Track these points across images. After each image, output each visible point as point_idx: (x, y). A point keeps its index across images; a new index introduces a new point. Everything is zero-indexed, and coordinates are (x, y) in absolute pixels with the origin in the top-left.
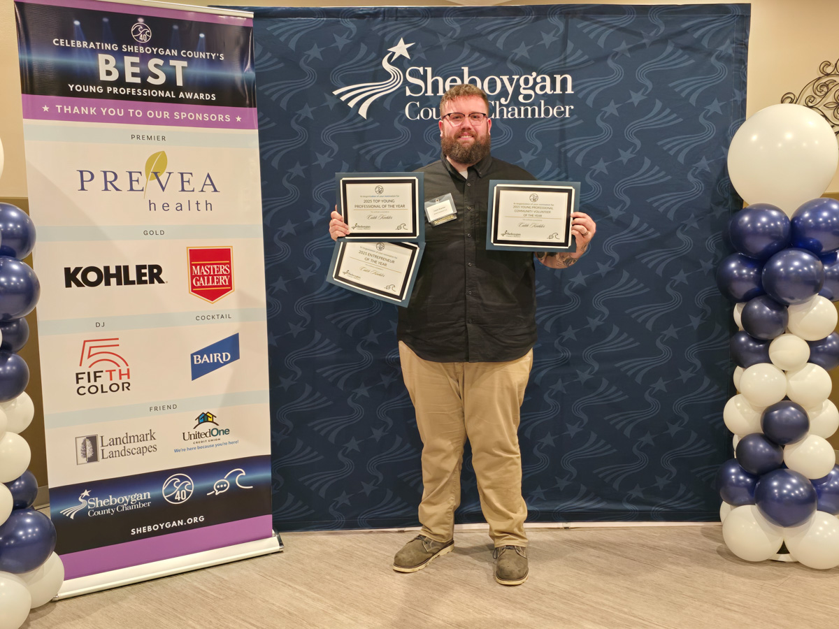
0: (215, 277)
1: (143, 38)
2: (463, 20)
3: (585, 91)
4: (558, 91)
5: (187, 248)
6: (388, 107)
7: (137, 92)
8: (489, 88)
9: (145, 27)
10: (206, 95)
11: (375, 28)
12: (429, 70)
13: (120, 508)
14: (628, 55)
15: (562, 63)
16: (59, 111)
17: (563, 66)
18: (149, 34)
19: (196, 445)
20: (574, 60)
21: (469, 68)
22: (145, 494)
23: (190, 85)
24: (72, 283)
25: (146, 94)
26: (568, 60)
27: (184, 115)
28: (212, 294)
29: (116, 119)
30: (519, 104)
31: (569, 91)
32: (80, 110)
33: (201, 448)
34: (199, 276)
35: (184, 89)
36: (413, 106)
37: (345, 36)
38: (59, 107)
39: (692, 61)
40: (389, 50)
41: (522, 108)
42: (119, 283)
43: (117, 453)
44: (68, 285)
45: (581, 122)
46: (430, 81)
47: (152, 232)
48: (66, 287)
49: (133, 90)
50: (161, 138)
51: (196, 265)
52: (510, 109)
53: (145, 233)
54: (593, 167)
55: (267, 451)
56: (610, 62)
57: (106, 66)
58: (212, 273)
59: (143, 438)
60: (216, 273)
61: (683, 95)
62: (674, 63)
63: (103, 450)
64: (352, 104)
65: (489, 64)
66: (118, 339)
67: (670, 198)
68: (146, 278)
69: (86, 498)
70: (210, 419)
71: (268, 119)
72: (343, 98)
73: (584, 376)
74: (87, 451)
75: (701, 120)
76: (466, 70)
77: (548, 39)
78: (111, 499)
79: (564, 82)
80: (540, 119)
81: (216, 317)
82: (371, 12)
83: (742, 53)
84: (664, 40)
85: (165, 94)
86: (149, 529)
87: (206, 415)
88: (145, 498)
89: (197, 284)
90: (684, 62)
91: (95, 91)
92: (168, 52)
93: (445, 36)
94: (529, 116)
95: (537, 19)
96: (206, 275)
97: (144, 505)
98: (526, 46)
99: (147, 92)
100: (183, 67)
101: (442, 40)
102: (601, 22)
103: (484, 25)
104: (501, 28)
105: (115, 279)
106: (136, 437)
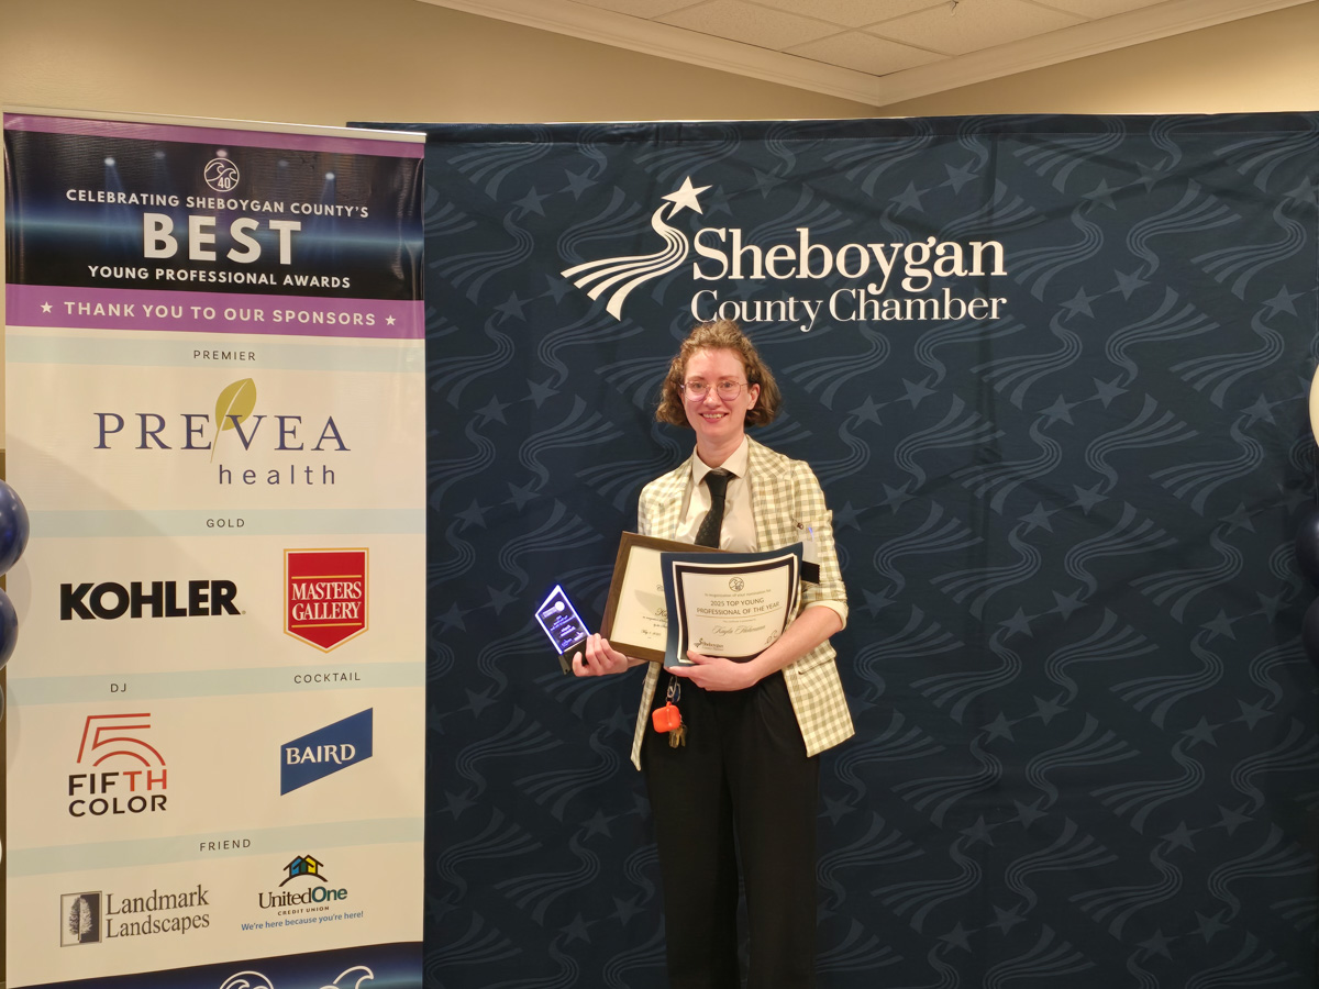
0: (334, 604)
1: (225, 185)
2: (801, 144)
3: (1029, 272)
4: (977, 271)
5: (285, 550)
6: (660, 300)
7: (208, 277)
8: (847, 266)
9: (227, 165)
10: (333, 279)
11: (639, 160)
12: (737, 233)
14: (1112, 205)
15: (986, 219)
16: (70, 312)
17: (985, 226)
18: (235, 176)
19: (283, 918)
20: (1007, 216)
21: (810, 231)
23: (306, 261)
24: (74, 612)
25: (225, 280)
26: (995, 216)
27: (290, 315)
28: (326, 636)
29: (169, 324)
30: (902, 295)
31: (999, 270)
32: (106, 310)
33: (292, 923)
34: (305, 602)
35: (292, 270)
36: (706, 298)
37: (586, 174)
38: (70, 304)
39: (1236, 217)
40: (665, 198)
41: (909, 303)
42: (157, 613)
43: (135, 926)
44: (66, 615)
45: (1021, 327)
46: (737, 252)
47: (222, 523)
48: (62, 619)
49: (201, 272)
50: (246, 356)
51: (299, 583)
52: (885, 304)
53: (210, 524)
54: (1044, 411)
55: (416, 934)
56: (1077, 219)
57: (156, 233)
58: (328, 597)
59: (185, 901)
60: (336, 597)
61: (1220, 278)
62: (1201, 219)
63: (109, 921)
64: (594, 294)
65: (848, 222)
66: (148, 715)
67: (1197, 473)
68: (207, 605)
70: (311, 870)
71: (443, 320)
72: (580, 284)
73: (1029, 813)
74: (81, 920)
75: (1256, 324)
76: (804, 233)
77: (958, 178)
79: (988, 256)
80: (941, 322)
81: (332, 677)
82: (633, 131)
84: (1180, 179)
85: (258, 279)
87: (304, 860)
89: (299, 616)
90: (1217, 218)
91: (134, 276)
92: (267, 206)
93: (767, 172)
94: (922, 317)
95: (936, 143)
96: (317, 601)
98: (918, 188)
99: (227, 276)
100: (293, 232)
101: (761, 180)
102: (1060, 146)
103: (840, 153)
104: (868, 158)
105: (150, 606)
106: (172, 899)
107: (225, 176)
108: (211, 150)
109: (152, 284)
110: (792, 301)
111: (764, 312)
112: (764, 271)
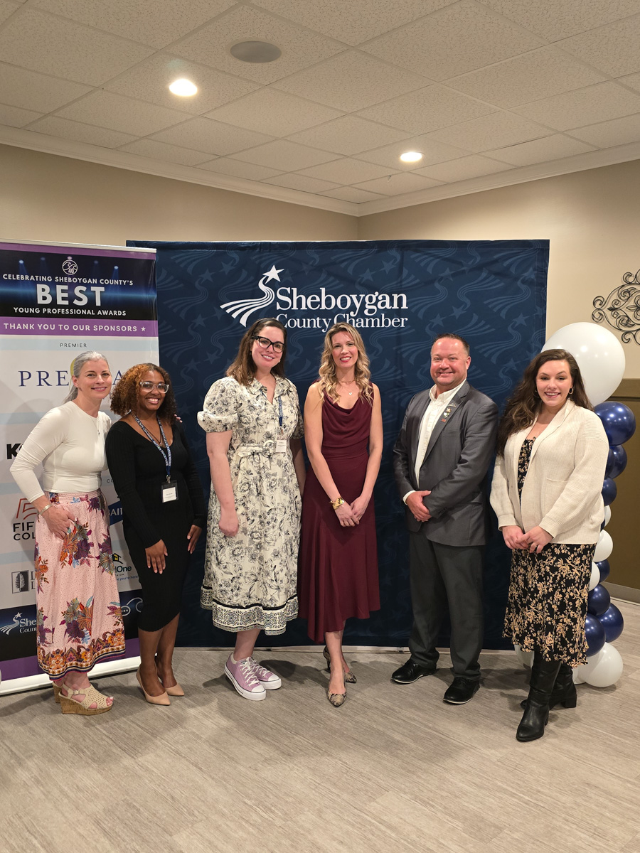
1: (71, 271)
2: (321, 252)
3: (417, 307)
4: (395, 307)
7: (65, 312)
8: (341, 304)
9: (72, 263)
10: (119, 312)
11: (253, 258)
12: (295, 290)
14: (451, 279)
15: (399, 285)
16: (6, 328)
17: (399, 287)
18: (75, 268)
20: (408, 283)
21: (326, 289)
23: (106, 304)
24: (13, 455)
26: (403, 283)
27: (101, 328)
29: (49, 333)
30: (364, 317)
31: (404, 306)
32: (22, 327)
35: (101, 308)
36: (282, 317)
37: (230, 264)
39: (502, 284)
40: (264, 274)
41: (367, 320)
44: (9, 457)
45: (414, 330)
46: (295, 298)
48: (7, 459)
49: (62, 310)
50: (83, 345)
52: (357, 320)
56: (437, 285)
57: (43, 293)
61: (495, 310)
62: (487, 285)
63: (32, 583)
64: (234, 315)
65: (342, 285)
69: (19, 619)
70: (116, 559)
71: (167, 328)
72: (228, 311)
74: (20, 583)
75: (510, 329)
76: (323, 290)
77: (388, 267)
79: (400, 300)
82: (250, 245)
83: (542, 278)
84: (479, 268)
85: (87, 312)
90: (495, 284)
92: (90, 281)
93: (307, 264)
94: (373, 326)
95: (378, 252)
98: (371, 271)
99: (73, 311)
100: (101, 292)
101: (305, 267)
102: (430, 253)
103: (338, 256)
104: (350, 258)
107: (71, 268)
108: (64, 257)
109: (41, 315)
110: (318, 319)
111: (307, 324)
112: (307, 306)
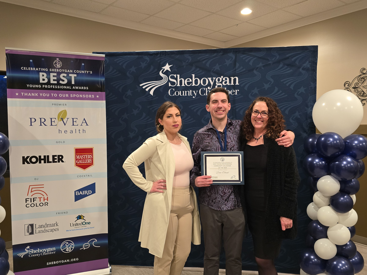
0: (86, 160)
1: (58, 66)
2: (193, 55)
3: (244, 84)
4: (232, 84)
5: (74, 148)
8: (203, 83)
9: (59, 62)
10: (84, 87)
11: (157, 59)
12: (178, 76)
13: (42, 254)
14: (263, 68)
15: (234, 72)
16: (22, 95)
18: (61, 64)
19: (76, 229)
20: (239, 71)
21: (195, 75)
22: (53, 248)
23: (78, 83)
24: (25, 162)
26: (237, 71)
27: (74, 95)
28: (84, 167)
29: (47, 98)
31: (237, 83)
32: (31, 95)
34: (79, 159)
35: (75, 85)
36: (172, 90)
38: (23, 93)
39: (291, 70)
40: (162, 68)
42: (45, 162)
43: (42, 231)
45: (242, 96)
46: (179, 80)
47: (59, 142)
48: (23, 164)
49: (53, 86)
50: (64, 105)
53: (57, 142)
56: (255, 72)
57: (43, 77)
58: (85, 158)
59: (53, 225)
60: (86, 158)
61: (287, 85)
62: (283, 71)
63: (36, 230)
64: (147, 90)
65: (203, 73)
66: (43, 185)
68: (57, 160)
69: (28, 249)
70: (82, 218)
71: (114, 96)
72: (144, 87)
74: (29, 230)
75: (296, 95)
76: (193, 75)
77: (228, 62)
78: (39, 250)
79: (235, 80)
81: (86, 176)
82: (155, 53)
83: (314, 67)
84: (279, 62)
85: (67, 87)
86: (55, 263)
87: (80, 216)
88: (53, 250)
89: (78, 162)
90: (288, 71)
91: (37, 87)
92: (69, 71)
93: (185, 62)
95: (223, 54)
96: (82, 159)
97: (52, 253)
98: (219, 65)
99: (59, 87)
100: (74, 77)
101: (184, 64)
102: (251, 55)
103: (201, 57)
104: (208, 58)
105: (43, 161)
106: (50, 225)
107: (58, 64)
108: (55, 58)
109: (42, 89)
110: (191, 91)
111: (185, 93)
112: (185, 84)
